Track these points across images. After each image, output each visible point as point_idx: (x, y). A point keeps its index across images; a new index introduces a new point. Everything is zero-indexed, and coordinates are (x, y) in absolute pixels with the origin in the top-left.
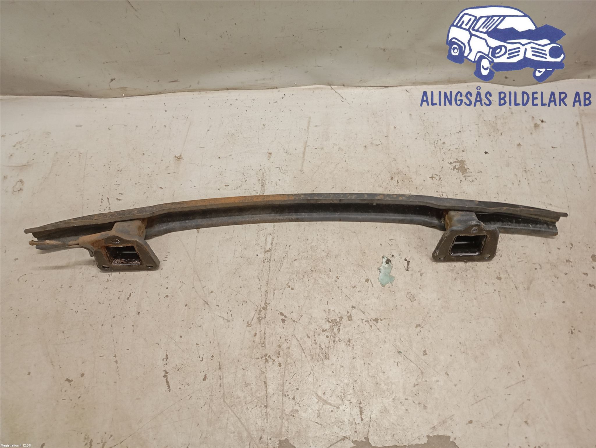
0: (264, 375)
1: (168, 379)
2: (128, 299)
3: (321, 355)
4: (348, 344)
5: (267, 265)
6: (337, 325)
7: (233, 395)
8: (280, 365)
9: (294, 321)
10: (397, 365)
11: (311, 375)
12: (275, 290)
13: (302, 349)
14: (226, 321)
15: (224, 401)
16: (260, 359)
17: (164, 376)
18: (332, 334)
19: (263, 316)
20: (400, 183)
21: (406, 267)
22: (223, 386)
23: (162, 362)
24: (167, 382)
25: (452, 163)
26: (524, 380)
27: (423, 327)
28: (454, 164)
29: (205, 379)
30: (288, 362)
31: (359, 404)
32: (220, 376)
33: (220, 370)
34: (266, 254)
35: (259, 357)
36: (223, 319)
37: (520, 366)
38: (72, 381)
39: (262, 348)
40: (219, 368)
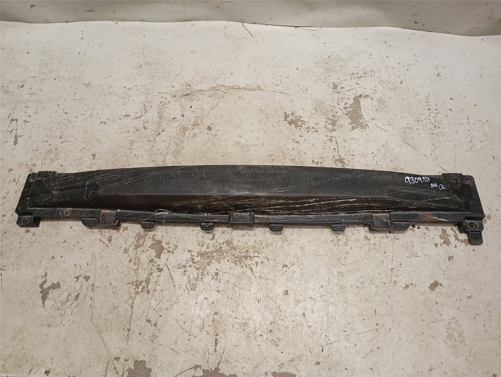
3: (188, 286)
4: (215, 277)
6: (208, 258)
7: (100, 316)
9: (169, 251)
10: (257, 302)
11: (176, 304)
13: (172, 278)
15: (91, 320)
16: (131, 284)
19: (141, 243)
22: (93, 306)
23: (41, 278)
25: (348, 109)
26: (377, 329)
27: (289, 268)
28: (348, 110)
31: (216, 335)
32: (91, 297)
33: (93, 292)
37: (376, 314)
39: (135, 274)
40: (91, 289)
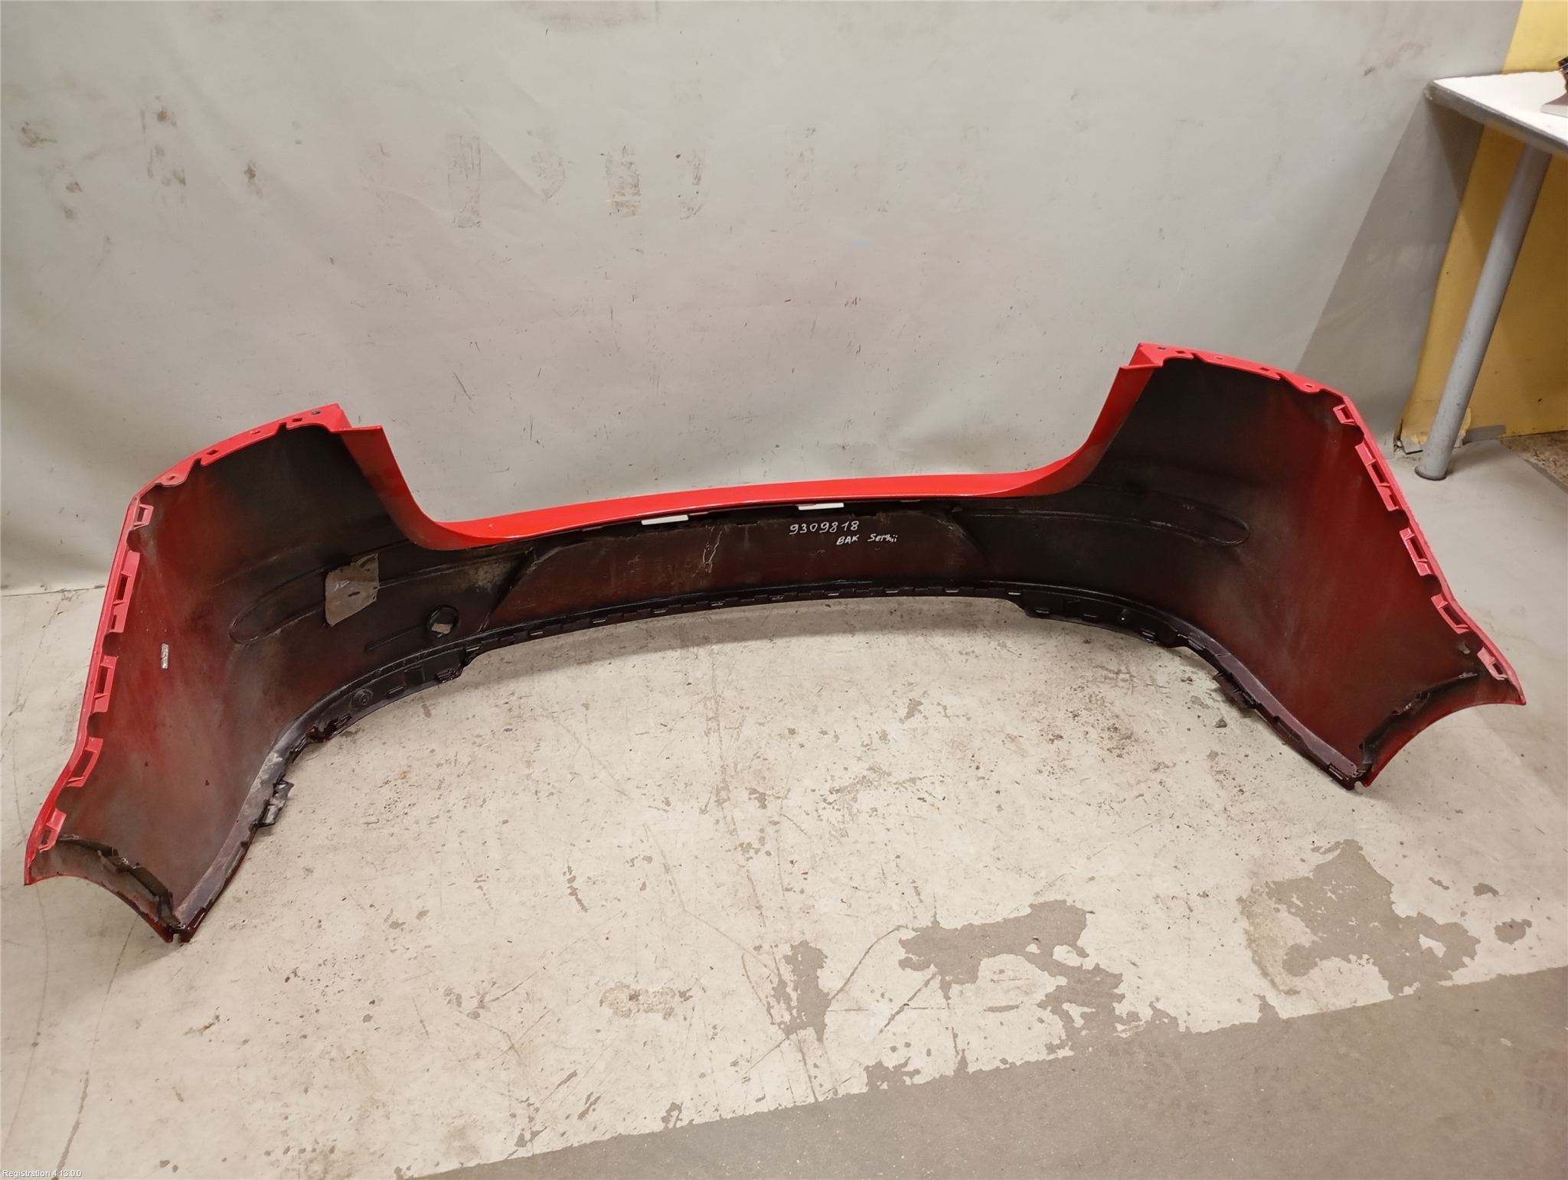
0: (744, 870)
1: (579, 897)
2: (481, 806)
5: (714, 737)
8: (768, 854)
12: (736, 765)
14: (662, 812)
17: (574, 892)
18: (845, 805)
20: (906, 617)
21: (943, 713)
24: (579, 901)
29: (644, 887)
30: (781, 848)
34: (709, 722)
35: (731, 848)
36: (656, 810)
38: (405, 923)
